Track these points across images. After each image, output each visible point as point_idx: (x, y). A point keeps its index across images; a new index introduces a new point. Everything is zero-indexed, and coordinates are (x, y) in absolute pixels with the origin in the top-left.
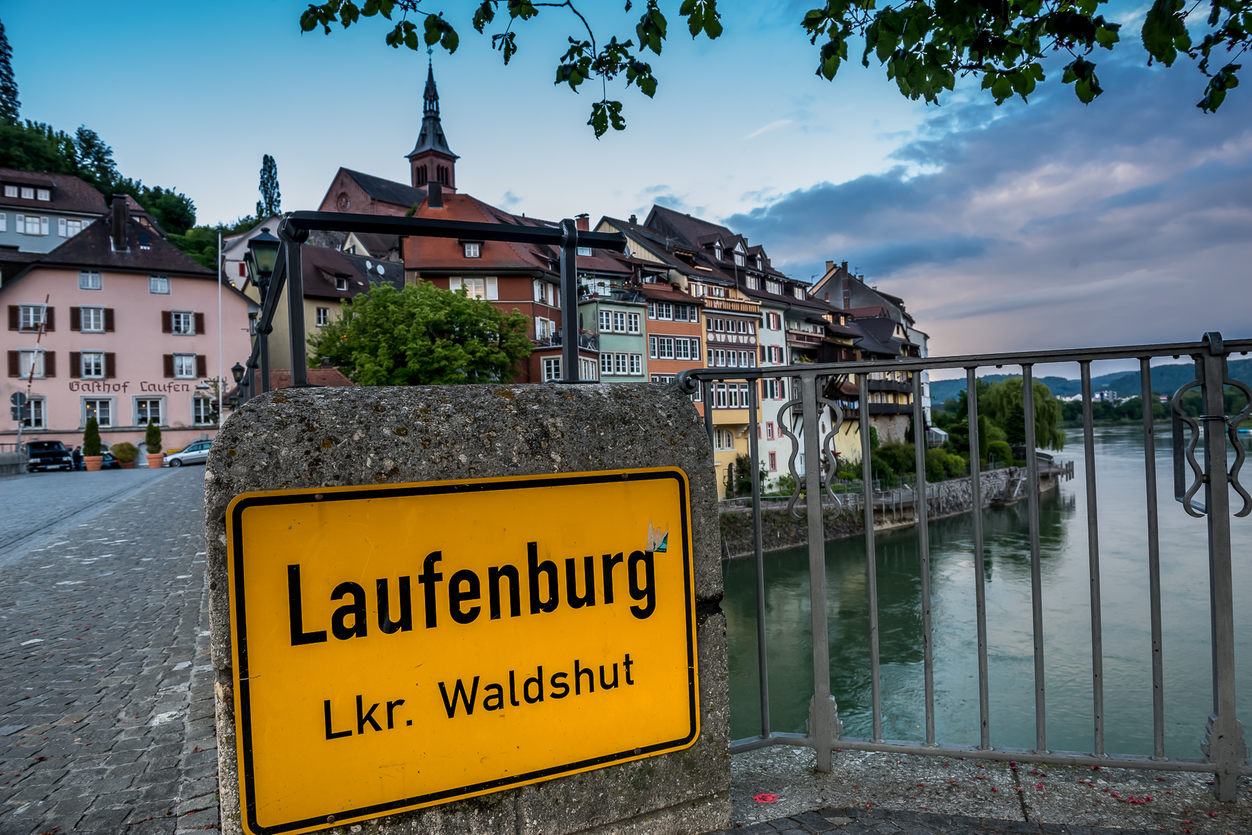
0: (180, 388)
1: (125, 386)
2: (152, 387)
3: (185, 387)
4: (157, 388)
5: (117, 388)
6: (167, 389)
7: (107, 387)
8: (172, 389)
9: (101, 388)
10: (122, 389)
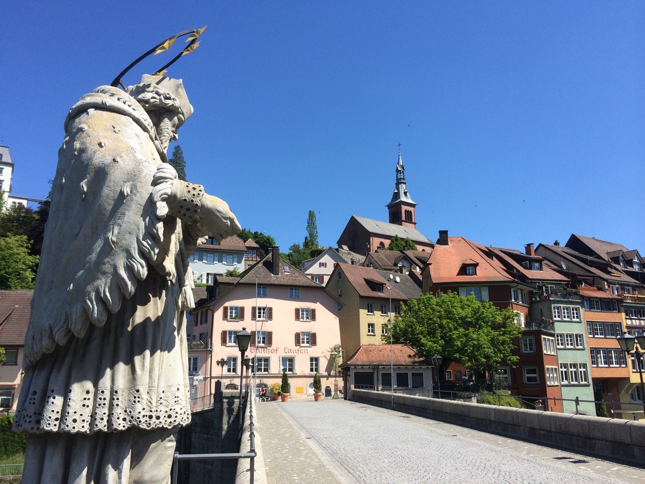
0: (303, 351)
1: (276, 350)
2: (289, 351)
3: (306, 351)
4: (292, 352)
5: (272, 351)
6: (297, 352)
7: (268, 350)
8: (299, 352)
9: (265, 351)
10: (275, 351)
